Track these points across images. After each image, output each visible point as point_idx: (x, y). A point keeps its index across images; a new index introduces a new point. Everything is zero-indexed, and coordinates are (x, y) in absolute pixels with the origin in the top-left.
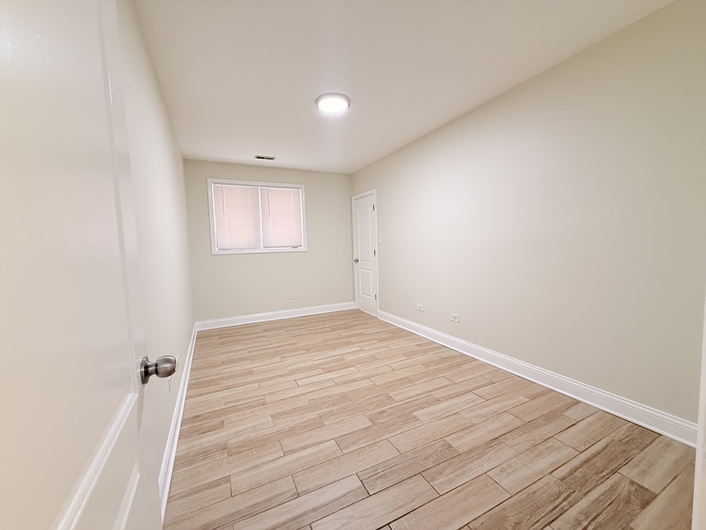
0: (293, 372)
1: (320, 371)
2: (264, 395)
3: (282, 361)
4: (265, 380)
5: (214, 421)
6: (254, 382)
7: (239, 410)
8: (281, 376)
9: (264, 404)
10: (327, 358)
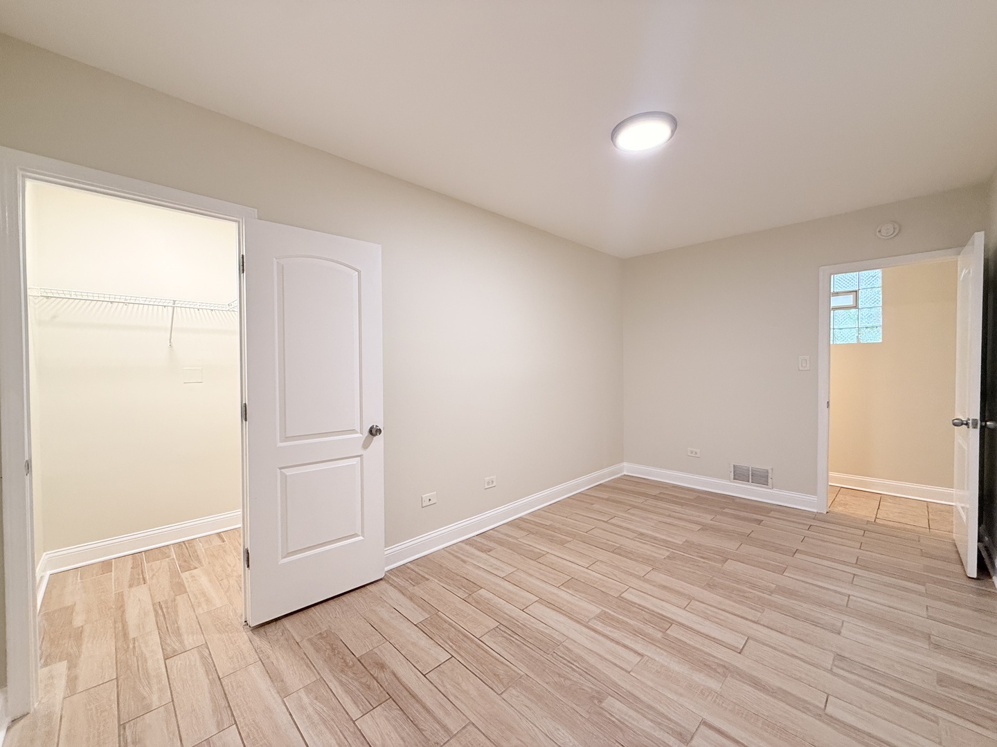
0: (720, 670)
1: (674, 632)
2: (831, 671)
3: (704, 723)
4: (802, 705)
5: (958, 696)
6: (832, 721)
7: (897, 680)
8: (757, 684)
9: (842, 658)
10: (618, 643)
